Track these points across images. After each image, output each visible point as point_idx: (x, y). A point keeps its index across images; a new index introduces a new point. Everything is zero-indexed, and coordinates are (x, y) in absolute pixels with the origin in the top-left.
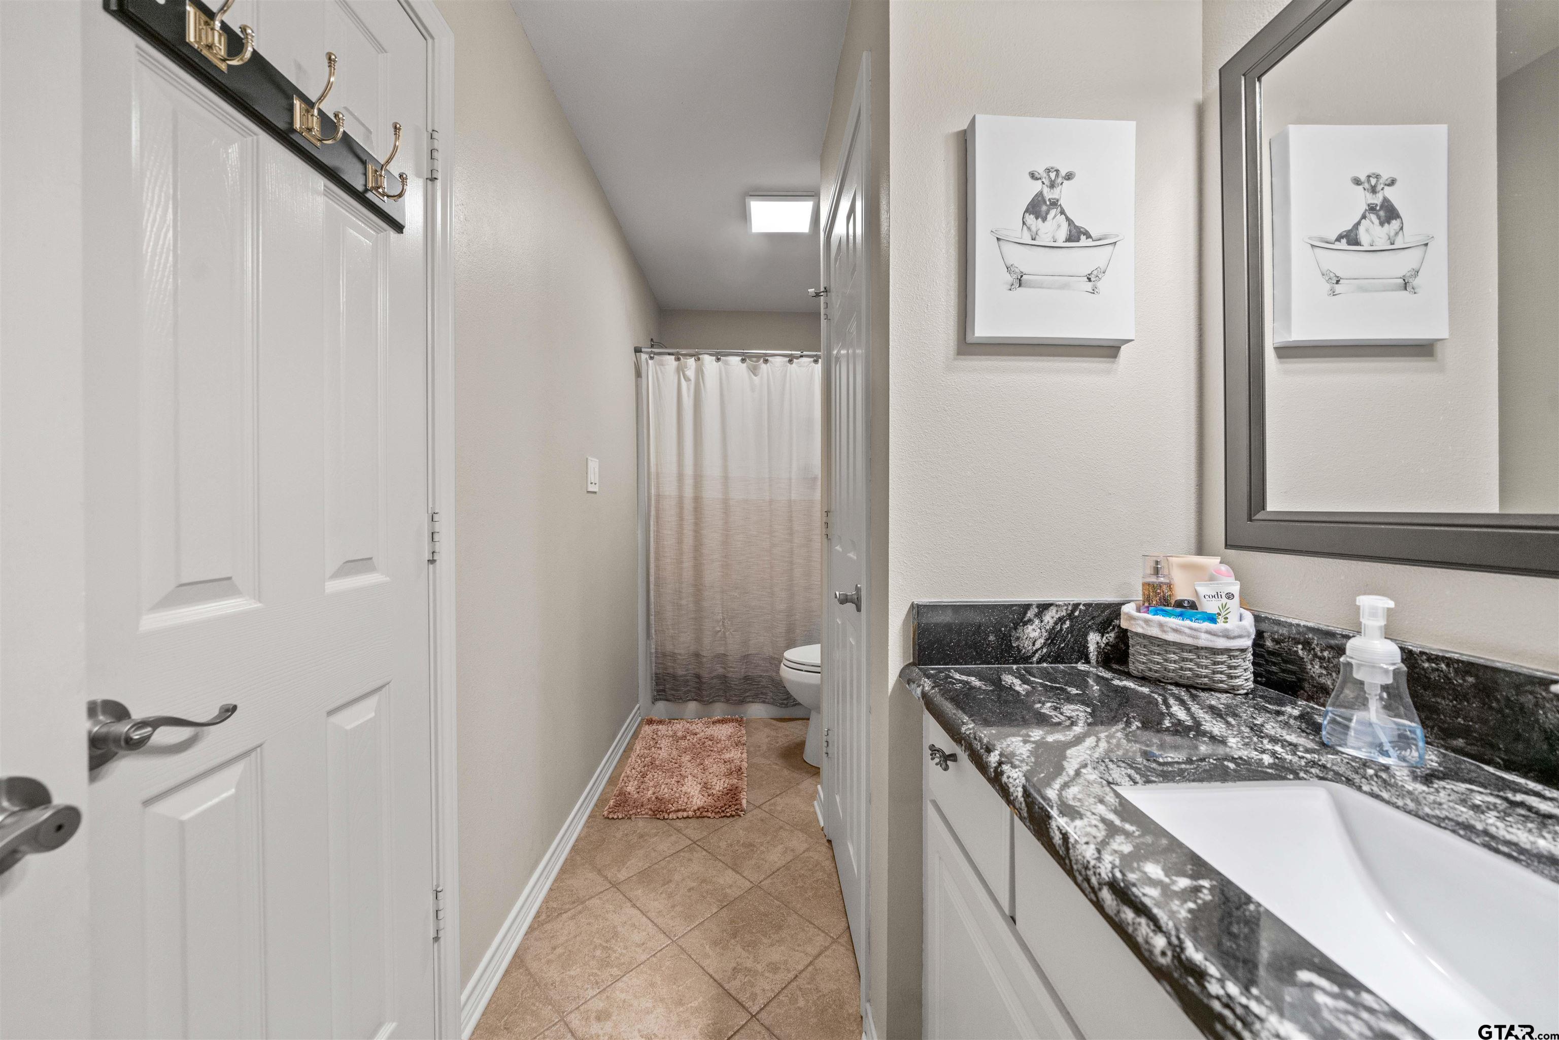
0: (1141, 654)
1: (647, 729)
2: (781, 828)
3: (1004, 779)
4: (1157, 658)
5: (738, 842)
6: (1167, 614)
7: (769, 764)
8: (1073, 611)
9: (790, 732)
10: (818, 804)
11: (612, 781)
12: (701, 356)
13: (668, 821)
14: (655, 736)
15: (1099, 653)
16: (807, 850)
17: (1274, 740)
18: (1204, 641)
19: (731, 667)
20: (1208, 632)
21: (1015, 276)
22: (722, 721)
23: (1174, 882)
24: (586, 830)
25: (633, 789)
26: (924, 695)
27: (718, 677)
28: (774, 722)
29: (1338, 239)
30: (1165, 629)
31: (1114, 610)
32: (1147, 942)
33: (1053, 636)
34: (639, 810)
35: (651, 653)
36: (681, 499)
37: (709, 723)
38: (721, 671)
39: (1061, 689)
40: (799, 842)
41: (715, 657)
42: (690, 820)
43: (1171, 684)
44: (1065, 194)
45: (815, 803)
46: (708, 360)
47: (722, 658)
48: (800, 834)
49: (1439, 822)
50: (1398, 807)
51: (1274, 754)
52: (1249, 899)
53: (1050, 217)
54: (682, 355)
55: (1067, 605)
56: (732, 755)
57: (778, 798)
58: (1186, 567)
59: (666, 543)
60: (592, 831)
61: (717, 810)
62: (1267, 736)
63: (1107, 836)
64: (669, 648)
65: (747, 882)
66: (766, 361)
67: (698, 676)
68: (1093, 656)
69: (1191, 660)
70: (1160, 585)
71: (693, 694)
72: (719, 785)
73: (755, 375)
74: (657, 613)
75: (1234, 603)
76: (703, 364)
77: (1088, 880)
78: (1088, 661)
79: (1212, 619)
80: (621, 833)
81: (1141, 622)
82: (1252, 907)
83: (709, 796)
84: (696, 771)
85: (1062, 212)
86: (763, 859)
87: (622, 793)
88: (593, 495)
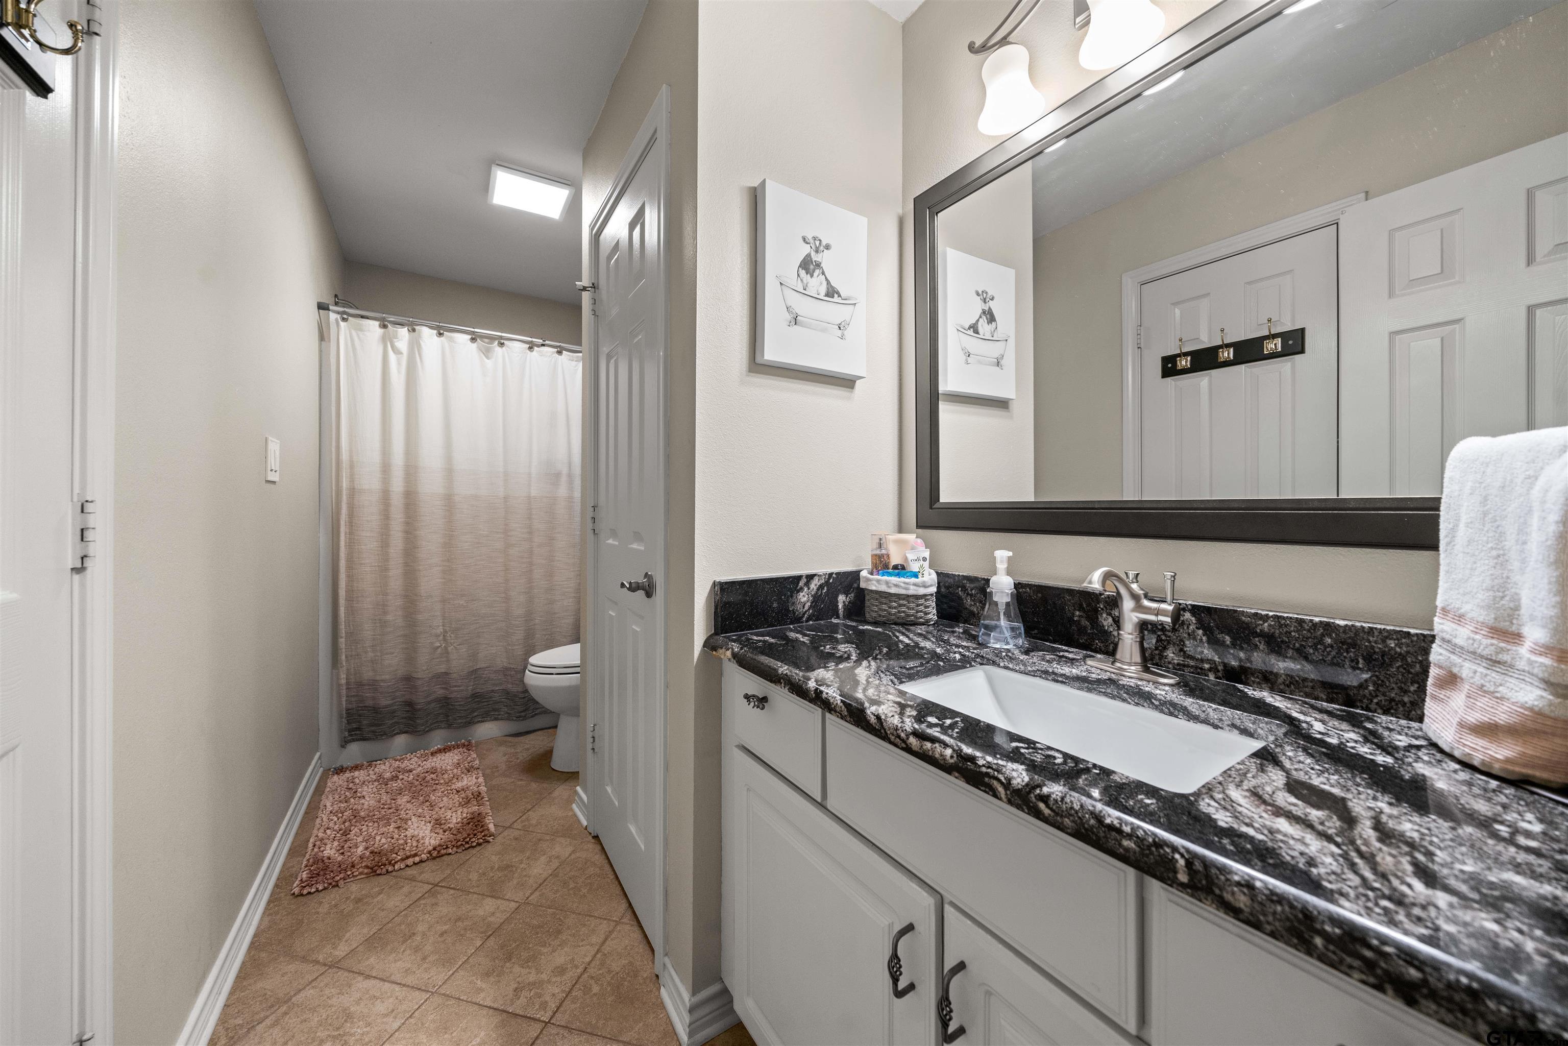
0: (874, 605)
1: (336, 780)
2: (540, 840)
3: (824, 695)
4: (884, 607)
5: (492, 868)
6: (890, 574)
7: (513, 782)
8: (829, 579)
9: (534, 744)
10: (579, 807)
11: (296, 851)
12: (417, 328)
13: (394, 873)
14: (351, 785)
15: (844, 609)
16: (573, 852)
17: (958, 646)
18: (912, 591)
19: (456, 686)
20: (915, 585)
21: (792, 316)
22: (445, 750)
23: (944, 723)
24: (267, 919)
25: (333, 851)
26: (735, 655)
27: (438, 700)
28: (510, 739)
29: (969, 328)
30: (890, 585)
31: (855, 575)
32: (941, 755)
33: (816, 599)
34: (349, 873)
35: (339, 685)
36: (386, 495)
37: (426, 755)
38: (440, 692)
39: (830, 636)
40: (563, 848)
41: (433, 677)
42: (424, 864)
43: (892, 624)
44: (824, 258)
45: (574, 806)
46: (427, 334)
47: (443, 678)
48: (562, 840)
49: (1033, 674)
50: (1016, 671)
51: (960, 653)
52: (979, 721)
53: (816, 274)
54: (390, 322)
55: (825, 575)
56: (465, 782)
57: (530, 813)
58: (897, 542)
59: (363, 547)
60: (278, 917)
61: (459, 843)
62: (953, 645)
63: (901, 710)
64: (367, 674)
65: (512, 903)
66: (502, 345)
67: (410, 704)
68: (841, 612)
69: (904, 605)
70: (883, 555)
71: (402, 726)
72: (455, 817)
73: (488, 358)
74: (349, 634)
75: (926, 564)
76: (420, 336)
77: (899, 737)
78: (838, 617)
79: (916, 576)
80: (327, 906)
81: (874, 582)
82: (982, 724)
83: (445, 832)
84: (420, 810)
85: (823, 273)
86: (525, 876)
87: (317, 860)
88: (272, 486)
